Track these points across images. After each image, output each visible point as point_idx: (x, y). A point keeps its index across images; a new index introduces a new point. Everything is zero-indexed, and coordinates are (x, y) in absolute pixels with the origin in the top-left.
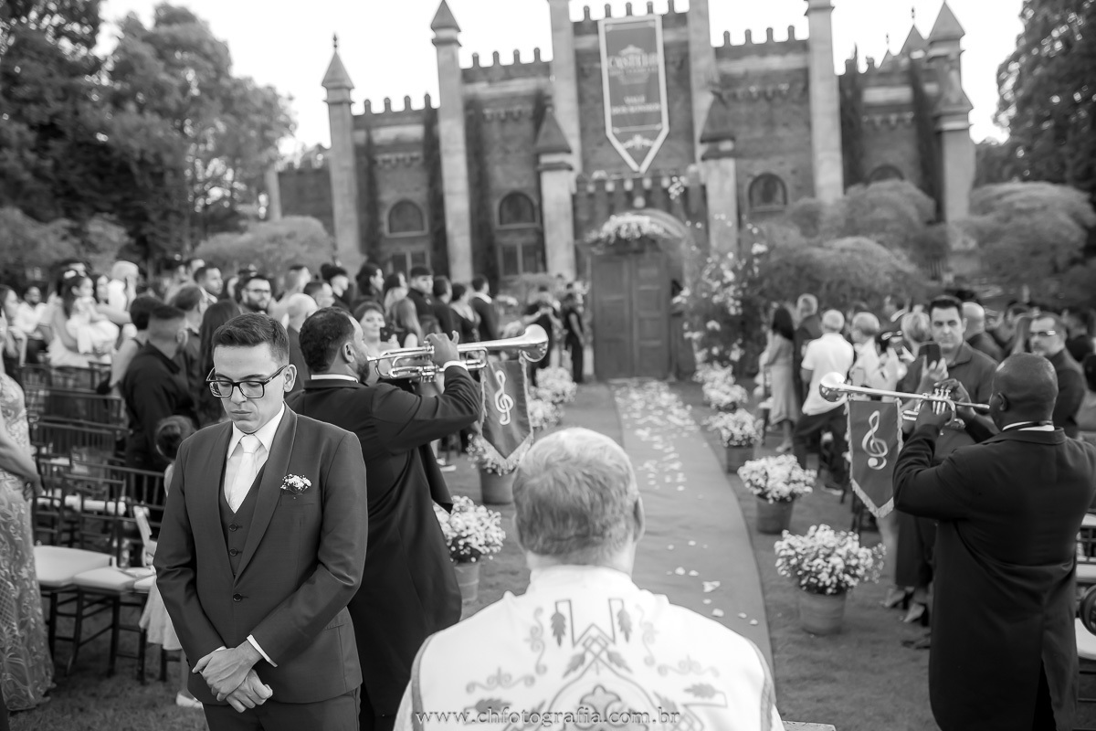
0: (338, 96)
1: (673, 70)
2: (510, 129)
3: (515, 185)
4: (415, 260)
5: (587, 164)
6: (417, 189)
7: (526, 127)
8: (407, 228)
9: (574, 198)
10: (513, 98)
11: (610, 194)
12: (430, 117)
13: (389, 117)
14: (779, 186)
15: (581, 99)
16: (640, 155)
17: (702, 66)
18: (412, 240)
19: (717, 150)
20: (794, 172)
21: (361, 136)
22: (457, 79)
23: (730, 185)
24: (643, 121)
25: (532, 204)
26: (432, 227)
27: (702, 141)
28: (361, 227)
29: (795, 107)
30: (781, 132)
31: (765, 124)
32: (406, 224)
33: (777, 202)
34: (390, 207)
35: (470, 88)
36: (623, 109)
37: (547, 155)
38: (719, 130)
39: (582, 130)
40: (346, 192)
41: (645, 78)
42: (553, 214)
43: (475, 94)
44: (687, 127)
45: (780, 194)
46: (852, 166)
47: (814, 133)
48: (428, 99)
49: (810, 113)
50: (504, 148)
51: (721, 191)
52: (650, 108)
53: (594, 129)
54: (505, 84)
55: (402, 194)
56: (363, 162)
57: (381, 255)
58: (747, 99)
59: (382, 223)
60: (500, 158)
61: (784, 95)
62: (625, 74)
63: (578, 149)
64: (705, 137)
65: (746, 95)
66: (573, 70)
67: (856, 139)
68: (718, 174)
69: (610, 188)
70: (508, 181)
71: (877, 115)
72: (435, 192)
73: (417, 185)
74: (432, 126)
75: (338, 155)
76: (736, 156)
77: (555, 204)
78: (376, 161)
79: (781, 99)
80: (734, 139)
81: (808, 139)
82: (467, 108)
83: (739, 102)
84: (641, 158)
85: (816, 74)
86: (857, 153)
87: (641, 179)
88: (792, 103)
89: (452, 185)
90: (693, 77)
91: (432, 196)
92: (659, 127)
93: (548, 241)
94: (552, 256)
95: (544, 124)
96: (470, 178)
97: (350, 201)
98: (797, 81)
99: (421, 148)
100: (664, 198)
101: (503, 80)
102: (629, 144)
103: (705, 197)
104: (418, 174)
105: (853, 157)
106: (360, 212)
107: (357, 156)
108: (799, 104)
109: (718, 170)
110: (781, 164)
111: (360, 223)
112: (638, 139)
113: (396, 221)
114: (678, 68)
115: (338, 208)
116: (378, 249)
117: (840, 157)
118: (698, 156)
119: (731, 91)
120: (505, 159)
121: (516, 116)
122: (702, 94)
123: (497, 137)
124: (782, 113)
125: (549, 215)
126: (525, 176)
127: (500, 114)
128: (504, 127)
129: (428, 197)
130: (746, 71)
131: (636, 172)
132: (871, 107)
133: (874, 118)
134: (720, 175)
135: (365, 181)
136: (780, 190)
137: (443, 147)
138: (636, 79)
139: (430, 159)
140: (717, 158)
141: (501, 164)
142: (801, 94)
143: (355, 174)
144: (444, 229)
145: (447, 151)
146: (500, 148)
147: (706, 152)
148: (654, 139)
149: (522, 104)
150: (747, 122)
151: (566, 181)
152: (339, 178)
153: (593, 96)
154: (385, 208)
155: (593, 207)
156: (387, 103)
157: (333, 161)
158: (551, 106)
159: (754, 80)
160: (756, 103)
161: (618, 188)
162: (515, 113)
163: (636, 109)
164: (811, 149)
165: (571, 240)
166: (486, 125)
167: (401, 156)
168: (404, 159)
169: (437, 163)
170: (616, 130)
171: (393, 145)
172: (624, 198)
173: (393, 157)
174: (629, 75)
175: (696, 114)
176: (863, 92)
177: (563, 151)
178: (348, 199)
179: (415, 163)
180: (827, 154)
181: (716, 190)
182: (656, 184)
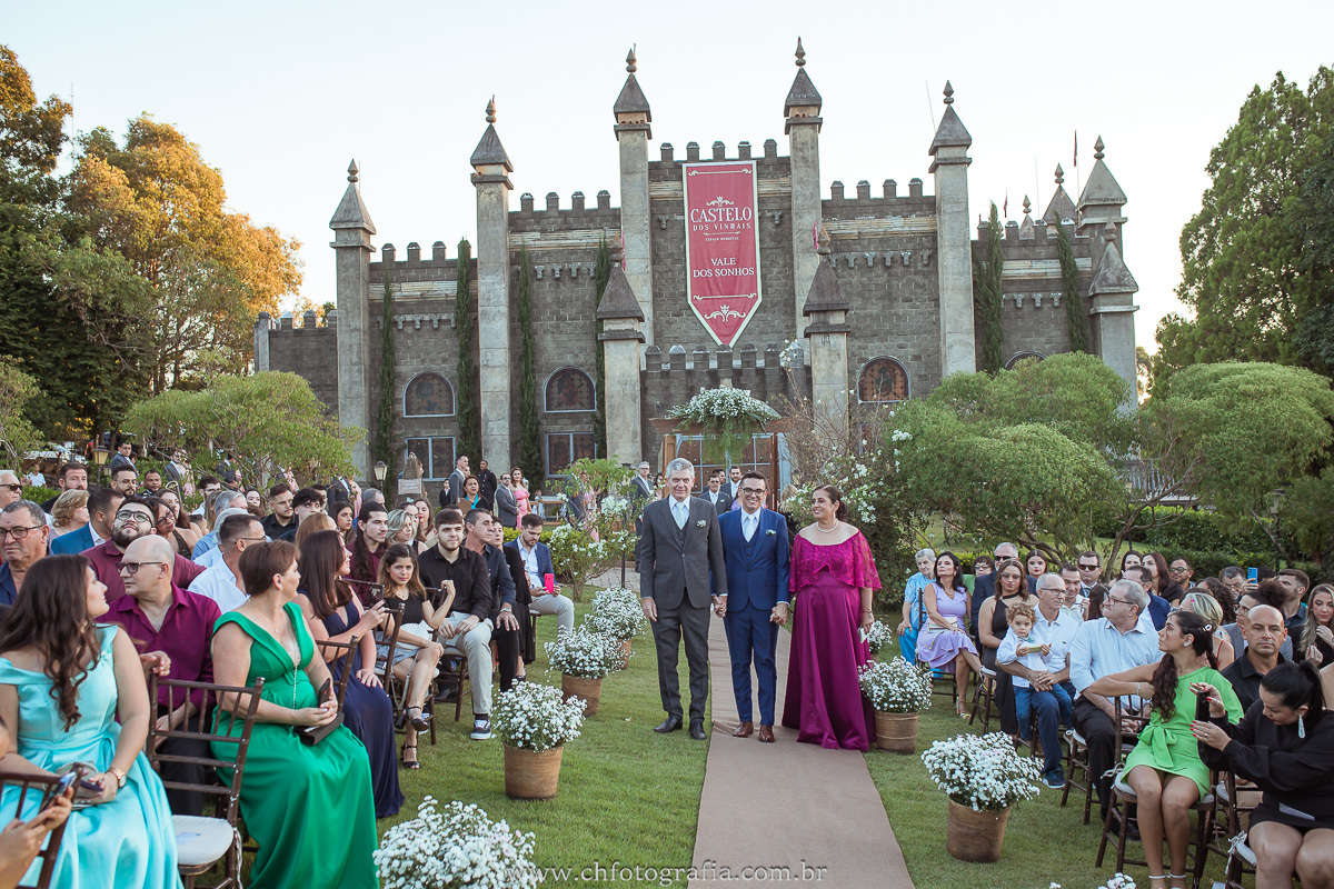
0: (352, 240)
1: (770, 226)
2: (566, 290)
3: (569, 360)
4: (437, 449)
5: (658, 336)
6: (444, 360)
7: (587, 289)
8: (431, 408)
9: (643, 375)
10: (573, 251)
11: (689, 373)
12: (466, 269)
13: (415, 266)
14: (898, 371)
15: (656, 258)
16: (727, 328)
17: (807, 223)
18: (436, 424)
19: (825, 323)
20: (917, 358)
21: (378, 291)
22: (502, 227)
23: (841, 367)
24: (730, 286)
25: (590, 383)
26: (462, 407)
27: (806, 314)
28: (371, 403)
29: (919, 279)
30: (902, 308)
31: (882, 298)
32: (429, 403)
33: (895, 394)
34: (410, 380)
35: (518, 239)
36: (709, 272)
37: (612, 321)
38: (828, 299)
39: (656, 295)
40: (355, 359)
41: (736, 236)
42: (616, 396)
43: (523, 246)
44: (786, 296)
45: (900, 384)
46: (987, 354)
47: (941, 311)
48: (464, 247)
49: (937, 286)
50: (557, 313)
51: (830, 375)
52: (741, 272)
53: (673, 295)
54: (563, 234)
55: (426, 365)
56: (378, 323)
57: (394, 441)
58: (860, 267)
59: (398, 401)
60: (551, 326)
61: (906, 263)
62: (712, 229)
63: (651, 316)
64: (811, 308)
65: (860, 261)
66: (647, 222)
67: (993, 320)
68: (826, 353)
69: (690, 366)
70: (561, 354)
71: (1018, 292)
72: (468, 364)
73: (446, 355)
74: (468, 281)
75: (347, 312)
76: (848, 333)
77: (619, 382)
78: (396, 322)
79: (902, 268)
80: (846, 311)
81: (934, 318)
82: (512, 263)
83: (851, 268)
84: (727, 333)
85: (945, 240)
86: (993, 337)
87: (729, 356)
88: (915, 273)
89: (489, 357)
90: (795, 237)
91: (464, 369)
92: (751, 296)
93: (609, 429)
94: (613, 449)
95: (609, 283)
96: (512, 348)
97: (359, 371)
98: (922, 247)
99: (453, 308)
100: (757, 380)
101: (560, 230)
102: (714, 315)
103: (809, 382)
104: (448, 342)
105: (989, 342)
106: (371, 386)
107: (371, 314)
108: (924, 275)
109: (826, 348)
110: (901, 347)
111: (370, 398)
112: (725, 309)
113: (416, 400)
114: (777, 225)
115: (343, 378)
116: (391, 433)
117: (972, 341)
118: (800, 332)
119: (840, 256)
120: (558, 326)
121: (574, 275)
122: (807, 255)
123: (549, 300)
124: (903, 285)
125: (612, 397)
126: (582, 349)
127: (553, 271)
128: (558, 286)
129: (458, 370)
130: (859, 233)
131: (723, 347)
132: (1011, 282)
133: (1015, 295)
134: (830, 355)
135: (381, 346)
136: (899, 378)
137: (480, 309)
138: (725, 236)
139: (463, 322)
140: (826, 333)
141: (553, 333)
142: (926, 262)
143: (367, 337)
144: (477, 410)
145: (485, 313)
146: (552, 313)
147: (811, 327)
148: (745, 310)
149: (583, 261)
150: (860, 294)
151: (634, 355)
152: (347, 341)
153: (671, 255)
154: (404, 381)
155: (667, 388)
156: (414, 249)
157: (340, 319)
158: (620, 261)
159: (869, 244)
160: (871, 272)
161: (700, 366)
162: (574, 270)
163: (724, 272)
164: (939, 330)
165: (639, 429)
166: (536, 283)
167: (427, 318)
168: (432, 321)
169: (472, 328)
170: (698, 298)
171: (418, 304)
172: (707, 379)
173: (417, 318)
174: (715, 231)
175: (797, 282)
176: (1001, 264)
177: (634, 317)
178: (357, 368)
179: (445, 327)
180: (958, 337)
181: (823, 374)
182: (748, 362)
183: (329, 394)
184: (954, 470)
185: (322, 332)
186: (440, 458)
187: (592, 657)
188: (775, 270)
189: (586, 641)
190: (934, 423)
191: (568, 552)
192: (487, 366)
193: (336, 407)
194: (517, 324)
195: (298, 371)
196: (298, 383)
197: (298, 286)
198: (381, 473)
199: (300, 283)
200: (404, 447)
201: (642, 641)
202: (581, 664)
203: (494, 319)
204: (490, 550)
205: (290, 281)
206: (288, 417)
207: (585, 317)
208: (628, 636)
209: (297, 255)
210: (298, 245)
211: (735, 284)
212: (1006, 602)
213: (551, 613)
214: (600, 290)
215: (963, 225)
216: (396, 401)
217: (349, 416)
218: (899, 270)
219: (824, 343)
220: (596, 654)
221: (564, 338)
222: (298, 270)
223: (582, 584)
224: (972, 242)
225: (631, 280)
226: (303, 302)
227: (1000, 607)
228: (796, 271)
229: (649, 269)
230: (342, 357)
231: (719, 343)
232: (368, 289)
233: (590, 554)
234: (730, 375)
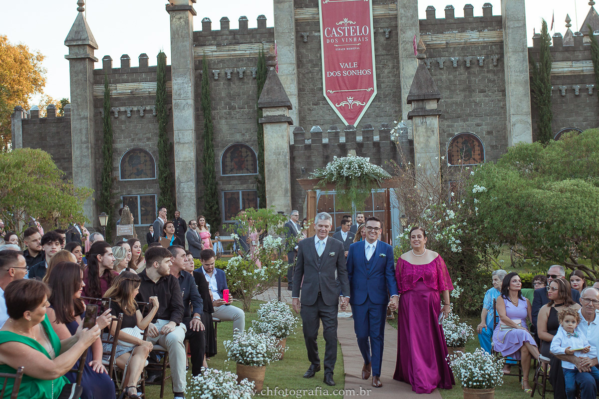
0: (81, 53)
1: (382, 39)
2: (235, 87)
3: (238, 138)
4: (144, 203)
5: (302, 119)
6: (149, 139)
7: (250, 87)
8: (139, 174)
9: (292, 148)
10: (240, 59)
11: (325, 146)
12: (163, 73)
13: (126, 71)
14: (476, 143)
15: (300, 63)
16: (351, 114)
17: (408, 36)
18: (143, 185)
19: (423, 109)
20: (489, 133)
21: (100, 89)
22: (189, 42)
23: (435, 140)
24: (355, 84)
25: (253, 155)
26: (161, 173)
27: (409, 102)
28: (96, 171)
29: (490, 76)
30: (478, 97)
31: (464, 90)
32: (138, 170)
33: (474, 159)
34: (124, 154)
35: (200, 51)
36: (338, 73)
37: (269, 109)
38: (424, 91)
39: (301, 90)
40: (84, 139)
41: (357, 46)
42: (272, 163)
43: (204, 56)
44: (394, 90)
45: (477, 152)
46: (541, 129)
47: (507, 99)
48: (161, 57)
49: (503, 81)
50: (229, 104)
51: (427, 146)
52: (361, 72)
53: (313, 90)
54: (232, 47)
55: (135, 143)
56: (101, 113)
57: (113, 198)
58: (448, 68)
59: (116, 169)
60: (225, 113)
61: (481, 64)
62: (340, 42)
63: (297, 105)
64: (412, 98)
65: (448, 64)
66: (293, 37)
67: (544, 105)
68: (424, 131)
69: (325, 141)
70: (232, 134)
71: (563, 85)
72: (165, 142)
73: (149, 135)
74: (165, 82)
75: (78, 105)
76: (439, 115)
77: (275, 153)
78: (113, 112)
79: (478, 68)
80: (438, 100)
81: (502, 104)
82: (196, 68)
83: (441, 69)
84: (352, 117)
85: (509, 47)
86: (545, 117)
87: (354, 133)
88: (488, 72)
89: (181, 136)
90: (400, 47)
91: (162, 145)
92: (369, 90)
93: (268, 187)
94: (271, 202)
95: (267, 82)
96: (197, 130)
97: (87, 147)
98: (492, 53)
99: (154, 101)
100: (374, 150)
101: (230, 44)
102: (343, 104)
103: (411, 151)
104: (151, 126)
105: (541, 121)
106: (96, 158)
107: (95, 107)
108: (494, 73)
109: (424, 127)
110: (478, 125)
111: (95, 167)
112: (350, 100)
113: (128, 168)
114: (387, 38)
115: (76, 153)
116: (111, 192)
117: (530, 120)
118: (405, 115)
119: (433, 60)
120: (230, 114)
121: (241, 76)
122: (409, 59)
123: (223, 94)
124: (479, 81)
125: (269, 164)
126: (247, 130)
127: (226, 74)
128: (229, 85)
129: (158, 146)
130: (447, 43)
131: (350, 127)
132: (558, 77)
133: (560, 87)
134: (426, 132)
135: (102, 130)
136: (477, 148)
137: (174, 102)
138: (348, 47)
139: (162, 112)
140: (424, 116)
141: (226, 118)
142: (495, 64)
143: (92, 123)
144: (172, 175)
145: (177, 105)
146: (226, 104)
147: (413, 111)
148: (365, 100)
149: (247, 66)
150: (448, 88)
151: (285, 133)
152: (78, 126)
153: (311, 61)
154: (119, 154)
155: (309, 157)
156: (125, 59)
157: (73, 110)
158: (274, 66)
159: (454, 51)
160: (456, 71)
161: (333, 141)
162: (241, 73)
163: (349, 73)
164: (505, 113)
165: (289, 187)
166: (213, 83)
167: (135, 109)
168: (138, 111)
169: (169, 115)
170: (331, 92)
171: (129, 99)
172: (338, 150)
173: (128, 109)
174: (343, 43)
175: (402, 80)
176: (550, 64)
177: (284, 106)
178: (85, 146)
179: (148, 116)
180: (519, 117)
181: (422, 145)
182: (368, 137)
183: (66, 165)
184: (518, 213)
185: (60, 120)
186: (146, 210)
187: (258, 351)
188: (386, 71)
189: (253, 339)
190: (503, 179)
191: (240, 277)
192: (179, 143)
193: (71, 174)
194: (200, 112)
195: (44, 148)
196: (44, 156)
197: (42, 87)
198: (104, 221)
199: (44, 85)
200: (120, 202)
201: (294, 339)
202: (250, 356)
203: (184, 109)
204: (183, 274)
205: (37, 83)
206: (37, 181)
207: (249, 107)
208: (284, 335)
209: (42, 65)
210: (42, 58)
211: (357, 82)
212: (556, 309)
213: (228, 320)
214: (260, 87)
215: (522, 37)
216: (113, 169)
217: (80, 180)
218: (476, 69)
219: (422, 123)
220: (261, 348)
221: (234, 122)
222: (42, 75)
223: (250, 299)
224: (530, 49)
225: (282, 79)
226: (46, 99)
227: (553, 312)
228: (402, 72)
229: (295, 71)
230: (75, 138)
231: (347, 124)
232: (93, 88)
233: (255, 277)
234: (355, 147)
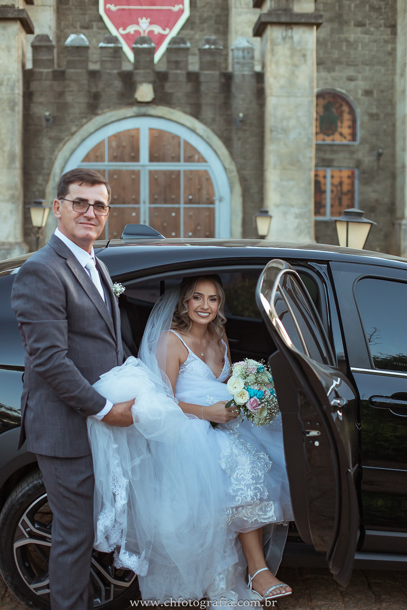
9: (28, 75)
11: (94, 75)
19: (288, 10)
23: (307, 73)
51: (291, 82)
68: (287, 53)
69: (94, 64)
76: (319, 25)
87: (150, 52)
100: (188, 88)
103: (260, 94)
109: (288, 45)
131: (142, 40)
134: (292, 56)
140: (289, 25)
155: (61, 94)
161: (108, 65)
172: (118, 84)
181: (283, 81)
182: (177, 62)
219: (284, 39)
234: (151, 79)
